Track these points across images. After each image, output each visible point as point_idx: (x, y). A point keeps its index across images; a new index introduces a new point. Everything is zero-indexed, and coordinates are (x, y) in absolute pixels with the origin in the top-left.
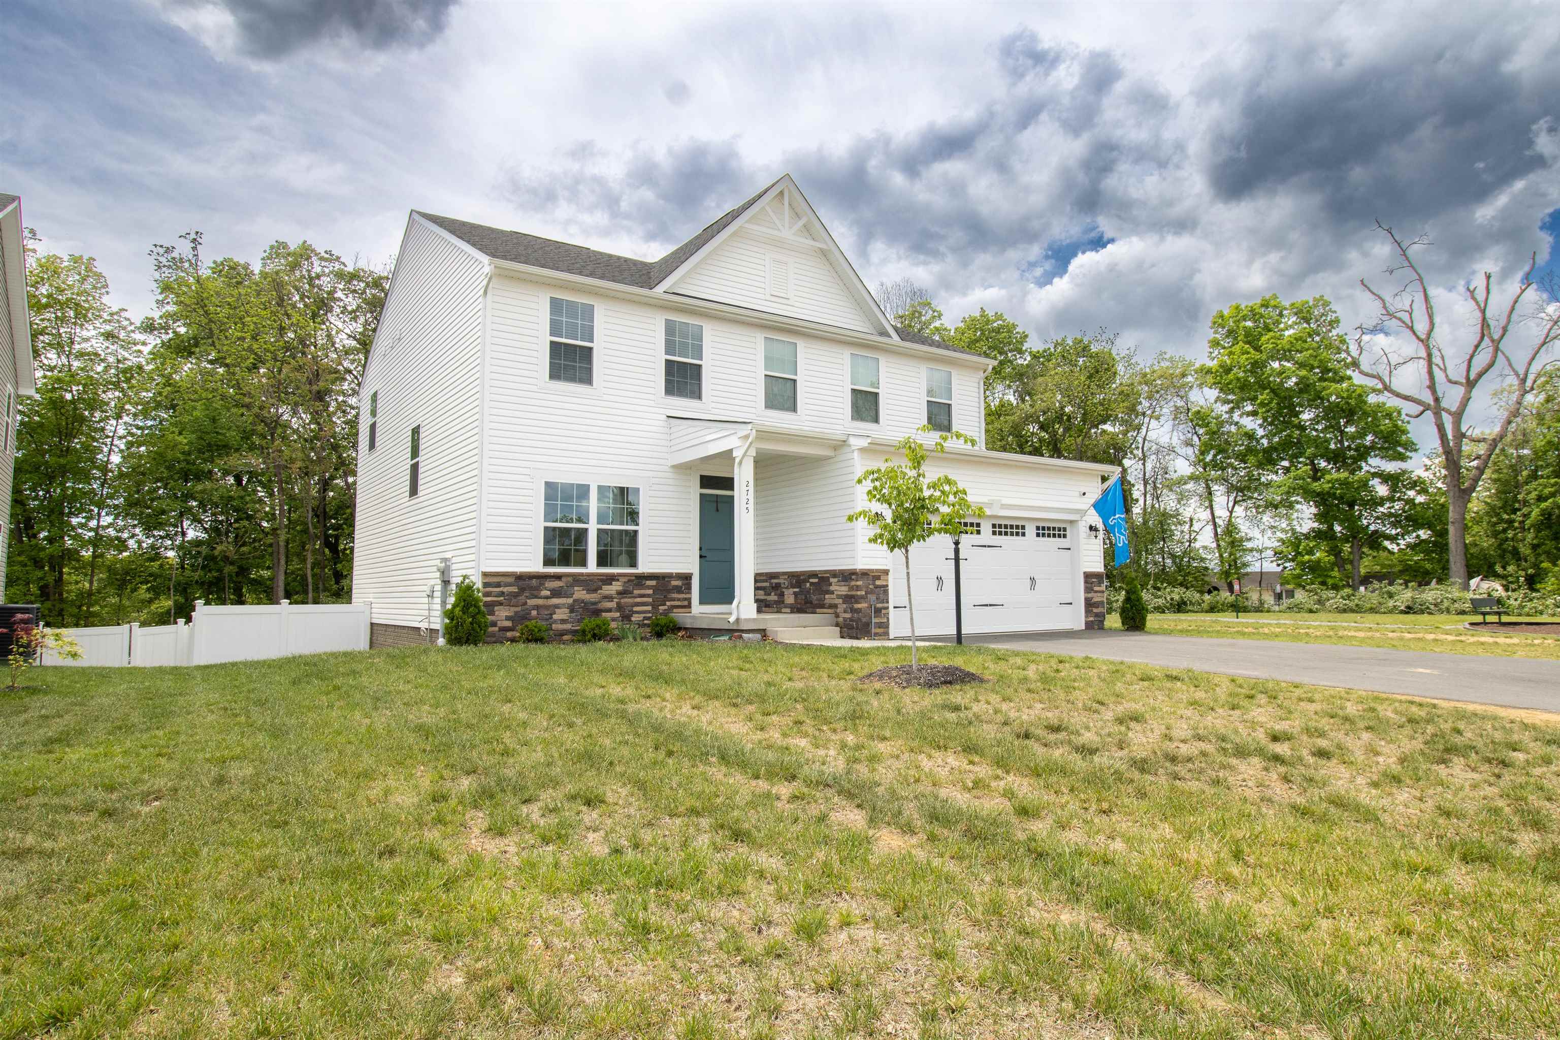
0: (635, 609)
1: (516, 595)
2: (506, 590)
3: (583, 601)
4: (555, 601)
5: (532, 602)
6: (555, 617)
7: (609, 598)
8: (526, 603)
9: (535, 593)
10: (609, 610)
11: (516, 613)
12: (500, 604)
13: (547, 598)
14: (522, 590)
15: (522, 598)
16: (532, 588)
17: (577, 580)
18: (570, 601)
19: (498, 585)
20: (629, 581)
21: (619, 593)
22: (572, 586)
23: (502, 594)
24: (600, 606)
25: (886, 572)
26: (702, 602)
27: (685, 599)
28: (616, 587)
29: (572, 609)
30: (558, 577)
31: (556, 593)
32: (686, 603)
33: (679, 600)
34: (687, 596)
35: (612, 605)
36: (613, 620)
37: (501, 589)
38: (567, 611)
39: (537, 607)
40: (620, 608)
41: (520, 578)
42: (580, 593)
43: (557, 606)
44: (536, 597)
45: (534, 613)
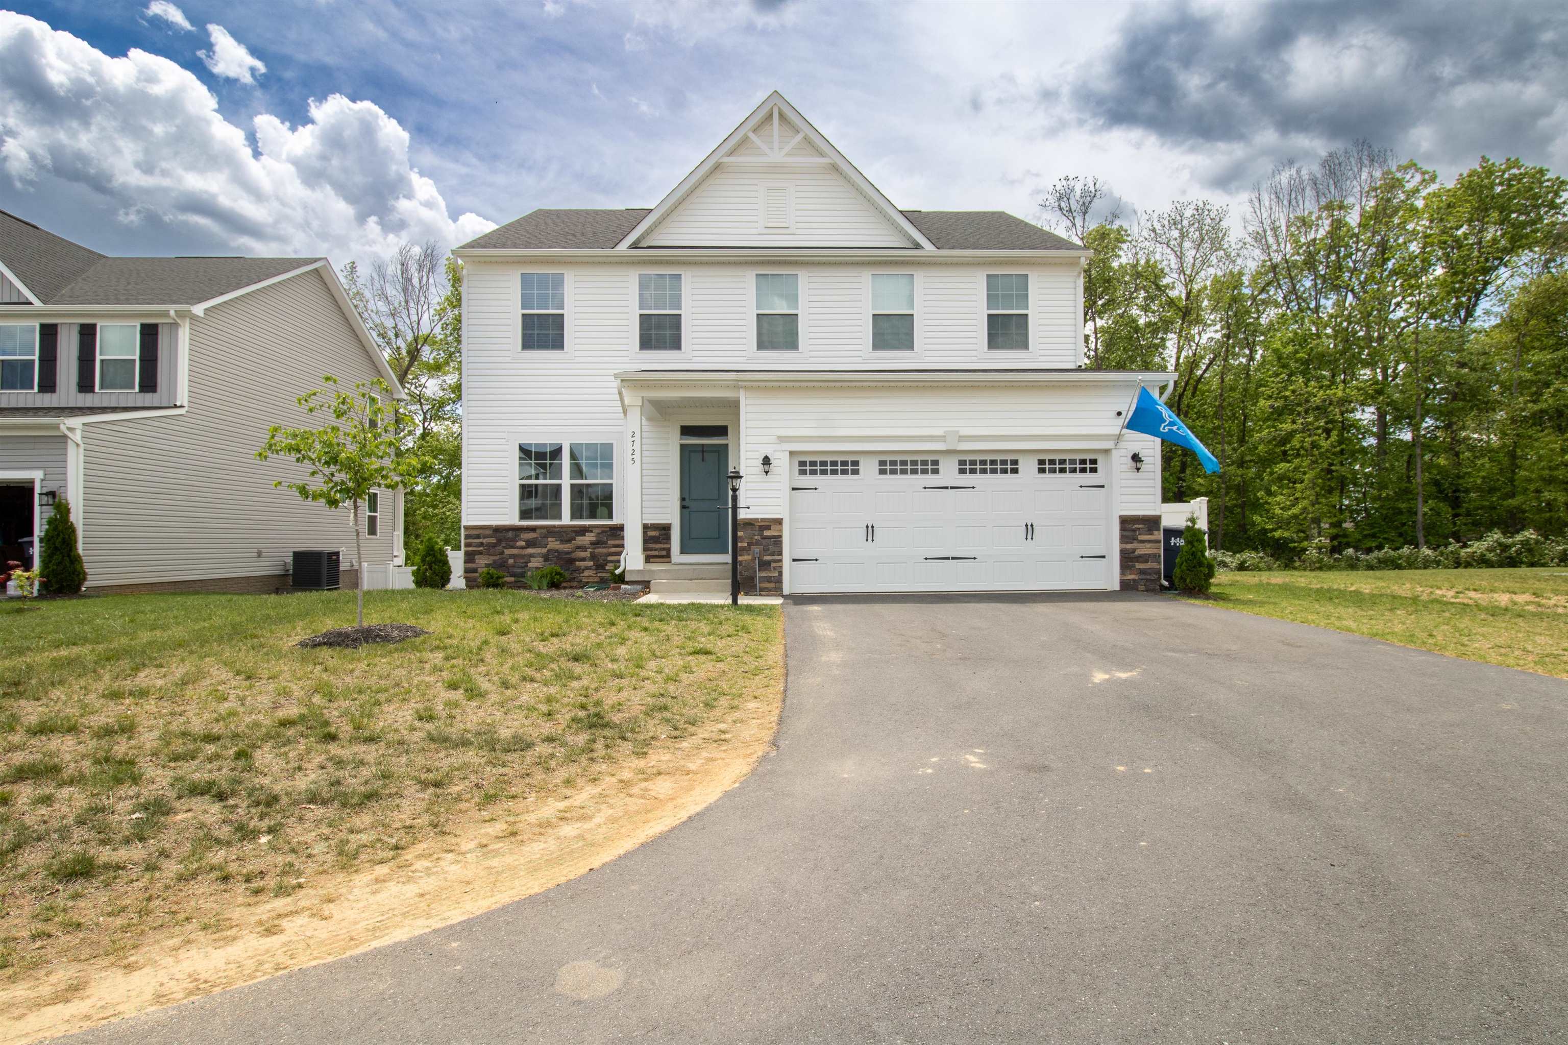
0: (610, 558)
1: (494, 546)
2: (485, 541)
3: (557, 551)
4: (530, 551)
5: (508, 552)
6: (530, 565)
7: (583, 548)
8: (502, 553)
9: (511, 543)
10: (583, 559)
11: (495, 561)
12: (480, 553)
13: (522, 548)
14: (499, 541)
15: (499, 549)
16: (507, 540)
17: (551, 531)
18: (544, 551)
19: (478, 537)
20: (603, 532)
21: (592, 543)
22: (546, 537)
23: (482, 544)
24: (574, 555)
25: (779, 522)
26: (683, 551)
27: (664, 549)
28: (589, 537)
29: (546, 558)
30: (533, 529)
31: (530, 544)
32: (664, 553)
33: (656, 550)
34: (667, 546)
35: (587, 554)
36: (587, 568)
37: (481, 540)
38: (541, 559)
39: (513, 556)
40: (593, 557)
41: (498, 530)
42: (554, 544)
43: (532, 556)
44: (512, 547)
45: (511, 561)
